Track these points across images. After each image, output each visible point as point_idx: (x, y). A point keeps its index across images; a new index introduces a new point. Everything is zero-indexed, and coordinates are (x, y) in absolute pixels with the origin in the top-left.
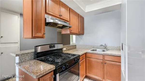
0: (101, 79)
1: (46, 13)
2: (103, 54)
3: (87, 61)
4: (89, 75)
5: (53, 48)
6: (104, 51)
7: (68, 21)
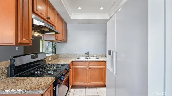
0: (87, 84)
1: (33, 12)
2: (88, 61)
3: (73, 69)
4: (75, 83)
5: (35, 59)
6: (87, 58)
7: (54, 26)
